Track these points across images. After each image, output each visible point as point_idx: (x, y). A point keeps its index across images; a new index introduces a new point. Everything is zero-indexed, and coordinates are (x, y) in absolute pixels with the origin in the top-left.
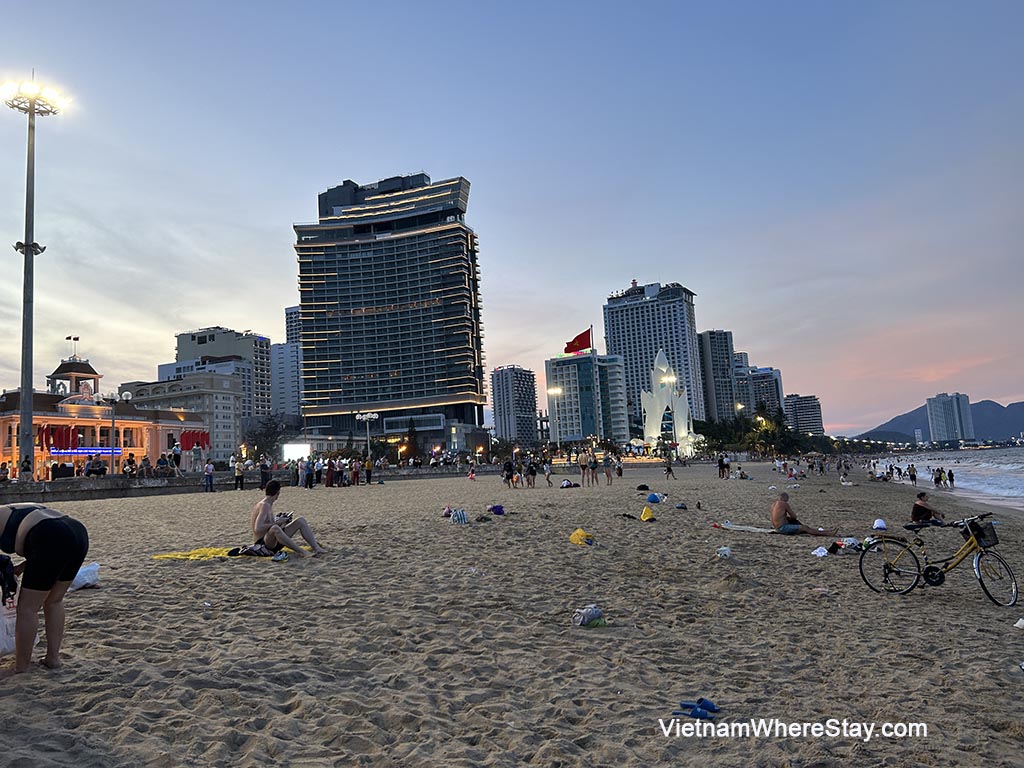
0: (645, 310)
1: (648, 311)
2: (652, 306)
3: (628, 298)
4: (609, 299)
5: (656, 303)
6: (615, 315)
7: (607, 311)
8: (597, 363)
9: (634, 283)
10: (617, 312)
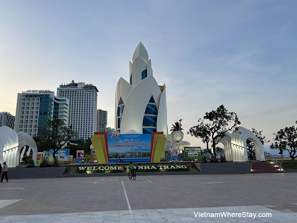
0: (77, 93)
1: (78, 94)
2: (80, 92)
3: (69, 87)
4: (60, 86)
5: (82, 91)
6: (62, 93)
7: (59, 90)
8: (53, 99)
9: (73, 81)
10: (63, 92)
